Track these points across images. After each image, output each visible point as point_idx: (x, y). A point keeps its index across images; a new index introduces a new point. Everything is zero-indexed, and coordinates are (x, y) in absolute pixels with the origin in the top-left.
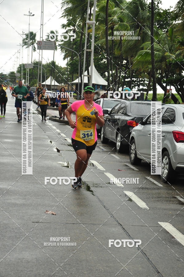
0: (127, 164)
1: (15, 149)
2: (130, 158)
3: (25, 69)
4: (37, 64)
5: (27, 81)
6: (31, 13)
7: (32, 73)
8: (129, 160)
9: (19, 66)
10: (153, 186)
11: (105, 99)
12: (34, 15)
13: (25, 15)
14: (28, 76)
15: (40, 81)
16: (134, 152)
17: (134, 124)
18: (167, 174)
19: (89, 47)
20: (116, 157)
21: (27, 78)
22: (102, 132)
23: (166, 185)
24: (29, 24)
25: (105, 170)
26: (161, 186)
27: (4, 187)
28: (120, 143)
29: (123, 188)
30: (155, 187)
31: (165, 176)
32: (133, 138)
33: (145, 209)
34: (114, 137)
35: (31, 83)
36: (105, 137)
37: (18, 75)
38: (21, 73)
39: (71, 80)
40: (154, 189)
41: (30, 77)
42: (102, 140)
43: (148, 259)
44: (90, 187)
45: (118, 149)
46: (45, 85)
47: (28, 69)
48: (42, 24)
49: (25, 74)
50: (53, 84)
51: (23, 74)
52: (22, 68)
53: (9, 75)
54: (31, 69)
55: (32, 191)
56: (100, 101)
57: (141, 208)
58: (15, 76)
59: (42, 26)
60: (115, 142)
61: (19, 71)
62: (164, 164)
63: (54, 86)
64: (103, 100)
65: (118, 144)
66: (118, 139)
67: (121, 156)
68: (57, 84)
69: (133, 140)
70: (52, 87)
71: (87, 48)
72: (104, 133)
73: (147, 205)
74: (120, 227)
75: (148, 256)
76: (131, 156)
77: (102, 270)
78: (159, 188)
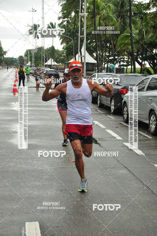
0: (121, 123)
1: (34, 115)
2: (124, 118)
3: (30, 53)
4: (40, 49)
5: (33, 62)
6: (34, 9)
7: (37, 56)
8: (123, 120)
9: (26, 51)
10: (144, 138)
11: (99, 73)
12: (36, 11)
13: (29, 11)
14: (33, 59)
15: (43, 62)
16: (126, 113)
17: (124, 92)
18: (154, 128)
19: (82, 34)
20: (112, 117)
21: (33, 60)
22: (98, 99)
23: (154, 137)
24: (33, 18)
25: (105, 128)
26: (151, 138)
27: (33, 143)
28: (114, 107)
29: (122, 141)
30: (146, 139)
31: (153, 130)
32: (125, 102)
33: (142, 155)
34: (109, 102)
35: (36, 64)
36: (101, 103)
37: (25, 58)
38: (27, 57)
39: (67, 60)
40: (146, 140)
41: (35, 59)
42: (99, 105)
43: (152, 191)
44: (97, 141)
45: (112, 111)
46: (47, 65)
47: (33, 53)
48: (43, 17)
49: (31, 57)
50: (53, 64)
51: (29, 57)
52: (29, 53)
53: (19, 58)
54: (36, 53)
55: (54, 146)
56: (95, 75)
57: (139, 155)
58: (23, 59)
59: (43, 19)
60: (110, 106)
61: (26, 55)
62: (152, 121)
63: (54, 65)
64: (98, 74)
65: (113, 107)
66: (112, 104)
67: (115, 117)
68: (56, 64)
69: (126, 104)
70: (53, 67)
71: (81, 35)
72: (100, 100)
73: (143, 152)
74: (126, 169)
75: (151, 190)
76: (124, 116)
77: (119, 201)
78: (149, 140)
